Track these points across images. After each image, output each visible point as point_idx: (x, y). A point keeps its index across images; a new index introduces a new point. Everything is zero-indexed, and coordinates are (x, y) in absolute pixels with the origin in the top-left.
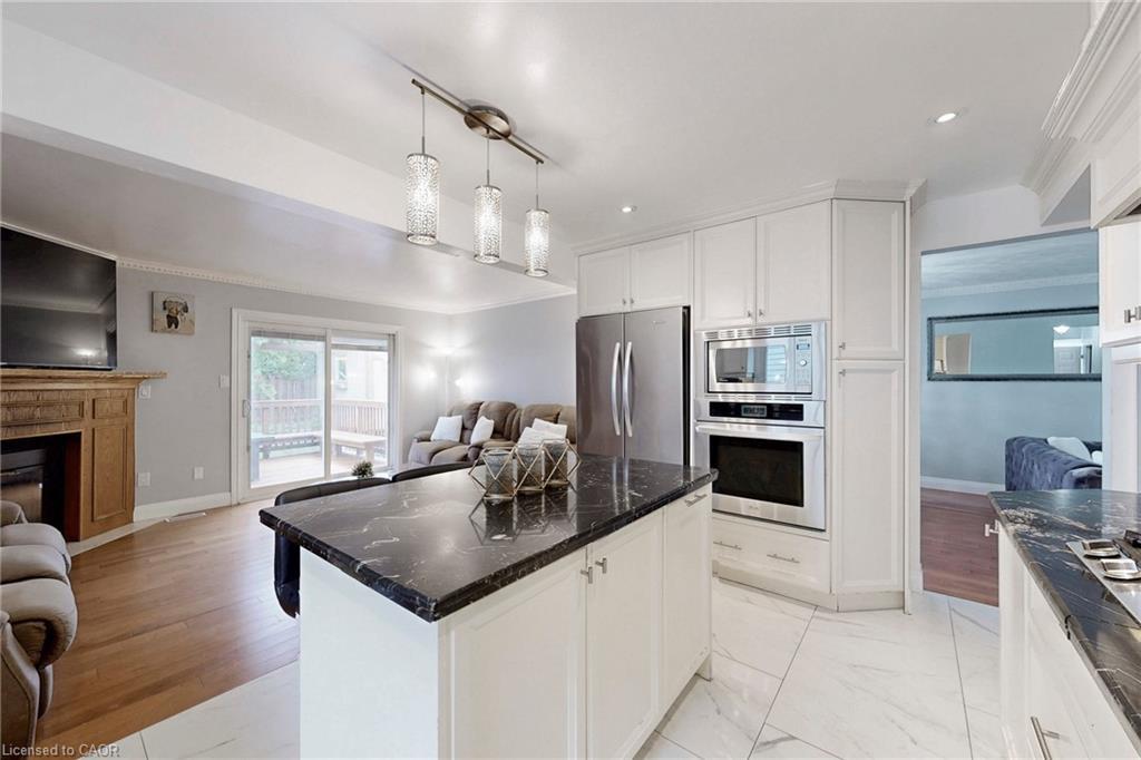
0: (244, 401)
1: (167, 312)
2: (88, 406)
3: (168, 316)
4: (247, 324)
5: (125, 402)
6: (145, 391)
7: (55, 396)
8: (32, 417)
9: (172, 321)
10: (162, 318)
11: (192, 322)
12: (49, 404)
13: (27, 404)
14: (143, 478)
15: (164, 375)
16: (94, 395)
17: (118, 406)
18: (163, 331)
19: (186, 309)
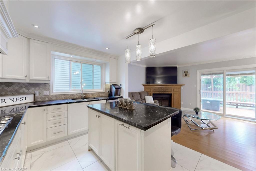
0: (199, 90)
1: (185, 73)
2: (173, 90)
3: (185, 74)
4: (200, 73)
5: (179, 89)
6: (182, 88)
7: (169, 88)
8: (165, 91)
9: (186, 75)
10: (184, 74)
11: (189, 74)
12: (167, 89)
13: (165, 89)
14: (182, 103)
15: (185, 85)
16: (173, 88)
17: (178, 90)
18: (185, 77)
19: (188, 72)
